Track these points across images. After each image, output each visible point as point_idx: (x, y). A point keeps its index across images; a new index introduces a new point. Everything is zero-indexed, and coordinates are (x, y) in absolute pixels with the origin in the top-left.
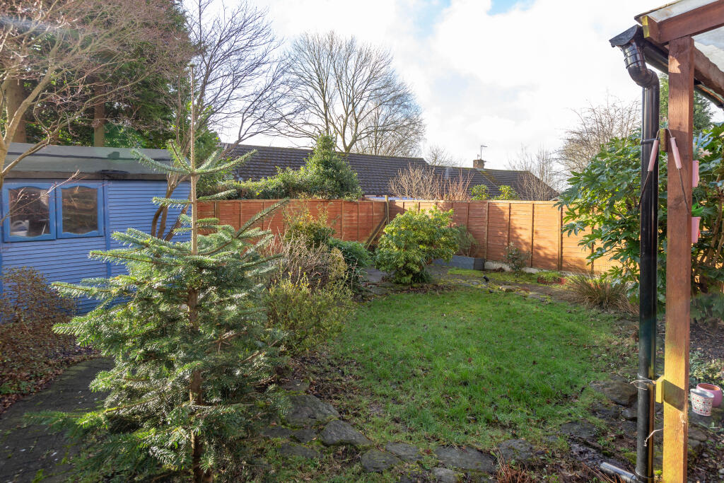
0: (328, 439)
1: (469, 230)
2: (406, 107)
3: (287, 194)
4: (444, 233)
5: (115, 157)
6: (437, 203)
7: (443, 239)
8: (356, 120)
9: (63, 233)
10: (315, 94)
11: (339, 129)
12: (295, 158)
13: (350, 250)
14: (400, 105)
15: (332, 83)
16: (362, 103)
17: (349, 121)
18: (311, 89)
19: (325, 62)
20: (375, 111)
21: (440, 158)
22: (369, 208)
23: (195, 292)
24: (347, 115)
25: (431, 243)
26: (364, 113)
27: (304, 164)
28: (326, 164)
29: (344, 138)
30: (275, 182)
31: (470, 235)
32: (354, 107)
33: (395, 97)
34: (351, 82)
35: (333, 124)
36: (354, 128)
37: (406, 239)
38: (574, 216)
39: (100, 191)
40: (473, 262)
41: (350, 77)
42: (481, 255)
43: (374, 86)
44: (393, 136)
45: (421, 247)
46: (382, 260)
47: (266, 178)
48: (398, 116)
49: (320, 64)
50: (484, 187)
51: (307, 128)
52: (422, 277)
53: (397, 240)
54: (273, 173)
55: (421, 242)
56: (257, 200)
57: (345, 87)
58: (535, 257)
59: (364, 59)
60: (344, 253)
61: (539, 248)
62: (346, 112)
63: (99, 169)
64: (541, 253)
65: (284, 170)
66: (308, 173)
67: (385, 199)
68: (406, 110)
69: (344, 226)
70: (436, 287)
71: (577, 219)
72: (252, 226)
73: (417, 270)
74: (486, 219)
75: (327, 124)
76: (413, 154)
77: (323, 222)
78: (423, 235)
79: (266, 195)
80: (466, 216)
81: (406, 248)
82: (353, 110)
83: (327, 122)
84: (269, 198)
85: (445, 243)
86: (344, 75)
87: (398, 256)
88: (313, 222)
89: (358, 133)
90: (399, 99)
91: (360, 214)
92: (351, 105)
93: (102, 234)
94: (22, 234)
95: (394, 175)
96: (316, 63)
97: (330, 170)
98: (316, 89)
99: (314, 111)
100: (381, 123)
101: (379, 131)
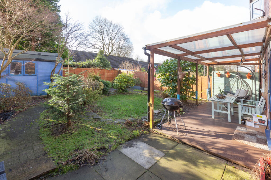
0: (94, 118)
1: (140, 79)
2: (128, 42)
3: (89, 67)
4: (131, 80)
5: (39, 54)
6: (132, 72)
7: (131, 81)
8: (113, 45)
9: (25, 74)
10: (100, 36)
11: (107, 47)
12: (92, 56)
13: (105, 83)
14: (126, 41)
15: (105, 33)
16: (115, 40)
17: (110, 45)
18: (98, 35)
19: (103, 26)
20: (118, 43)
21: (139, 58)
22: (113, 72)
23: (69, 86)
24: (110, 43)
25: (128, 82)
26: (115, 43)
27: (94, 58)
28: (101, 59)
29: (108, 50)
30: (86, 63)
31: (140, 81)
32: (112, 41)
33: (125, 39)
34: (111, 33)
35: (105, 45)
36: (112, 47)
37: (121, 80)
38: (160, 77)
39: (36, 64)
40: (140, 88)
41: (111, 32)
42: (143, 86)
43: (119, 35)
44: (124, 51)
45: (125, 83)
46: (114, 86)
47: (83, 62)
48: (126, 45)
49: (101, 27)
50: (144, 68)
51: (97, 46)
52: (125, 91)
53: (119, 81)
54: (85, 60)
55: (125, 82)
56: (80, 68)
57: (109, 35)
58: (156, 87)
59: (116, 27)
60: (103, 83)
61: (157, 85)
62: (110, 42)
63: (36, 58)
64: (157, 86)
65: (88, 60)
66: (95, 61)
67: (118, 69)
68: (128, 43)
69: (106, 77)
70: (129, 93)
71: (161, 78)
72: (80, 75)
73: (124, 89)
74: (144, 77)
75: (103, 45)
76: (130, 57)
77: (98, 75)
78: (125, 80)
79: (82, 67)
80: (139, 76)
81: (121, 83)
82: (112, 42)
83: (103, 44)
84: (84, 68)
85: (132, 82)
86: (109, 31)
87: (119, 85)
88: (95, 75)
89: (113, 49)
90: (126, 39)
91: (111, 74)
92: (111, 40)
93: (36, 75)
94: (13, 74)
95: (121, 63)
96: (100, 27)
97: (102, 61)
98: (100, 35)
99: (99, 41)
100: (120, 46)
101: (120, 48)
